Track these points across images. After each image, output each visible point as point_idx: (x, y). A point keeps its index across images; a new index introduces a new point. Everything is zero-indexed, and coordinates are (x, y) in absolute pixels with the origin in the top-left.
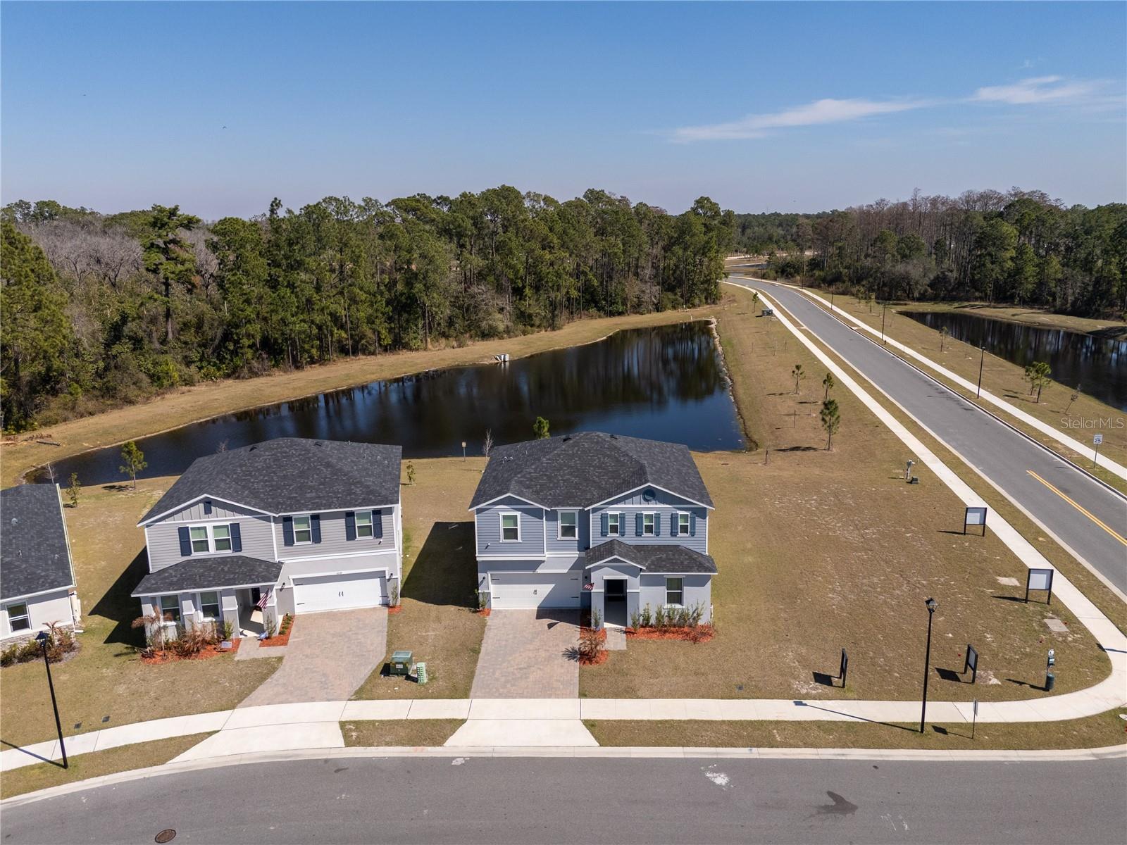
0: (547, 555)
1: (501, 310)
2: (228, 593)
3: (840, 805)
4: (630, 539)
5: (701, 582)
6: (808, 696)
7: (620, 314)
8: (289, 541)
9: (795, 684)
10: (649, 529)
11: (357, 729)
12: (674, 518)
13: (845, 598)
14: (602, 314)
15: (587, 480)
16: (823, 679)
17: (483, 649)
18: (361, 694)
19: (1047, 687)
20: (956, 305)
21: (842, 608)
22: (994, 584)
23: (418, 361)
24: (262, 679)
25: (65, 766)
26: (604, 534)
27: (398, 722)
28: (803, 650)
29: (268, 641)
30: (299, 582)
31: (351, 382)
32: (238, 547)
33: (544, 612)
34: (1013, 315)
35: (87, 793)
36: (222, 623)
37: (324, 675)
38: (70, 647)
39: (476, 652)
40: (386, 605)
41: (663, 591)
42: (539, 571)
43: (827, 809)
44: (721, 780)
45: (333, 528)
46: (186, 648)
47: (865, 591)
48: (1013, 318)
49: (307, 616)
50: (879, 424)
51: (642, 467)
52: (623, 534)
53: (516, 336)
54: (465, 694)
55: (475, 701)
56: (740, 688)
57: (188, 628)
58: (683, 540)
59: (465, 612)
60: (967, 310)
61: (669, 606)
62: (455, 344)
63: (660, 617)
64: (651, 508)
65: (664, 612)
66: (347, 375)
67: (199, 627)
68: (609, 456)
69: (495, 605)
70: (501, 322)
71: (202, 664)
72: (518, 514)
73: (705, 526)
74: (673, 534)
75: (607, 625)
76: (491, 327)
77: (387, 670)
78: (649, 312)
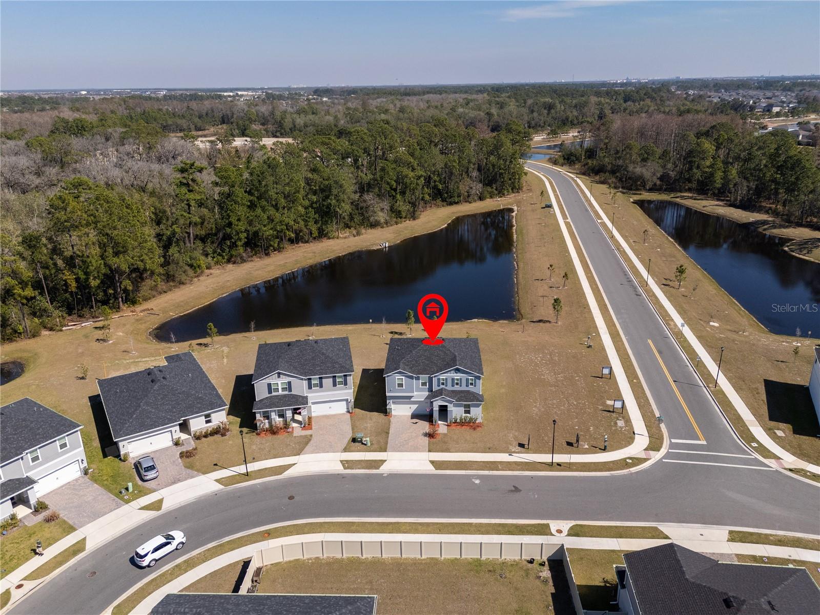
0: (415, 393)
1: (382, 209)
2: (289, 409)
3: (516, 490)
4: (449, 388)
5: (478, 406)
6: (515, 452)
7: (457, 203)
8: (310, 387)
9: (511, 447)
10: (457, 384)
11: (347, 463)
12: (467, 380)
13: (540, 410)
14: (445, 204)
15: (432, 362)
16: (521, 445)
17: (390, 432)
18: (346, 450)
19: (604, 449)
20: (672, 195)
21: (537, 415)
22: (604, 404)
23: (335, 248)
24: (307, 443)
25: (247, 475)
26: (438, 386)
27: (362, 461)
28: (517, 434)
29: (304, 428)
30: (314, 403)
31: (299, 265)
32: (290, 390)
33: (414, 416)
34: (704, 207)
35: (259, 484)
36: (286, 421)
37: (330, 442)
38: (228, 430)
39: (388, 433)
40: (348, 412)
41: (463, 409)
42: (412, 400)
43: (512, 491)
44: (477, 482)
45: (328, 382)
46: (273, 431)
47: (549, 407)
48: (703, 208)
49: (317, 417)
50: (586, 307)
51: (455, 356)
52: (446, 386)
53: (392, 225)
54: (385, 451)
55: (389, 453)
56: (489, 449)
57: (273, 423)
58: (471, 388)
59: (382, 415)
60: (678, 200)
61: (465, 415)
62: (355, 232)
63: (461, 419)
64: (458, 376)
65: (463, 417)
66: (296, 261)
67: (278, 423)
68: (442, 351)
69: (393, 413)
70: (382, 217)
71: (281, 437)
72: (403, 377)
73: (480, 383)
74: (467, 386)
75: (440, 422)
76: (376, 221)
77: (354, 440)
78: (475, 201)
